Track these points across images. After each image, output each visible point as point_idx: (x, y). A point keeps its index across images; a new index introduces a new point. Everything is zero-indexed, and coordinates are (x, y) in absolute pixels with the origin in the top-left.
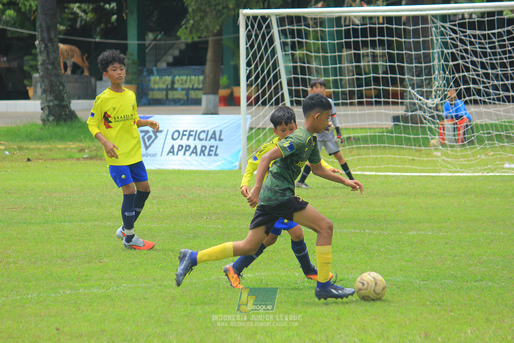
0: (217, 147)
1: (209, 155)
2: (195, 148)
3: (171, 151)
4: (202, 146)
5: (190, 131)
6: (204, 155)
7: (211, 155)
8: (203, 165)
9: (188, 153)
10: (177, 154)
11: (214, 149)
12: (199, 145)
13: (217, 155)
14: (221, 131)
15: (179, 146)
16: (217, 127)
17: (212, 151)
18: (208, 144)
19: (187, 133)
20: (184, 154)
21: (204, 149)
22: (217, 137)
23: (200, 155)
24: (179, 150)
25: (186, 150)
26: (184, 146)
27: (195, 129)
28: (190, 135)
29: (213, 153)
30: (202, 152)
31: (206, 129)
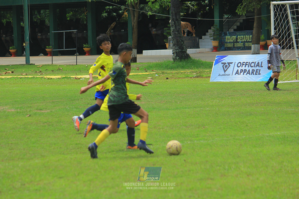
0: (260, 70)
1: (256, 74)
2: (249, 70)
3: (237, 73)
4: (253, 70)
5: (247, 63)
6: (253, 74)
7: (257, 74)
8: (253, 79)
9: (245, 74)
10: (240, 74)
11: (258, 71)
12: (251, 69)
13: (260, 74)
14: (262, 62)
15: (241, 70)
16: (260, 60)
17: (257, 72)
18: (255, 69)
19: (245, 64)
20: (243, 74)
21: (253, 71)
22: (260, 66)
23: (251, 74)
24: (241, 72)
25: (244, 72)
26: (243, 70)
27: (249, 61)
28: (246, 65)
29: (258, 73)
30: (252, 72)
31: (254, 61)
